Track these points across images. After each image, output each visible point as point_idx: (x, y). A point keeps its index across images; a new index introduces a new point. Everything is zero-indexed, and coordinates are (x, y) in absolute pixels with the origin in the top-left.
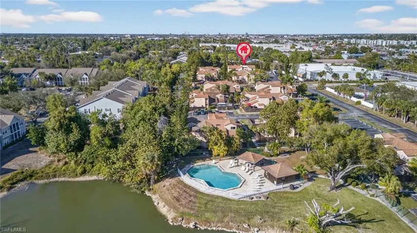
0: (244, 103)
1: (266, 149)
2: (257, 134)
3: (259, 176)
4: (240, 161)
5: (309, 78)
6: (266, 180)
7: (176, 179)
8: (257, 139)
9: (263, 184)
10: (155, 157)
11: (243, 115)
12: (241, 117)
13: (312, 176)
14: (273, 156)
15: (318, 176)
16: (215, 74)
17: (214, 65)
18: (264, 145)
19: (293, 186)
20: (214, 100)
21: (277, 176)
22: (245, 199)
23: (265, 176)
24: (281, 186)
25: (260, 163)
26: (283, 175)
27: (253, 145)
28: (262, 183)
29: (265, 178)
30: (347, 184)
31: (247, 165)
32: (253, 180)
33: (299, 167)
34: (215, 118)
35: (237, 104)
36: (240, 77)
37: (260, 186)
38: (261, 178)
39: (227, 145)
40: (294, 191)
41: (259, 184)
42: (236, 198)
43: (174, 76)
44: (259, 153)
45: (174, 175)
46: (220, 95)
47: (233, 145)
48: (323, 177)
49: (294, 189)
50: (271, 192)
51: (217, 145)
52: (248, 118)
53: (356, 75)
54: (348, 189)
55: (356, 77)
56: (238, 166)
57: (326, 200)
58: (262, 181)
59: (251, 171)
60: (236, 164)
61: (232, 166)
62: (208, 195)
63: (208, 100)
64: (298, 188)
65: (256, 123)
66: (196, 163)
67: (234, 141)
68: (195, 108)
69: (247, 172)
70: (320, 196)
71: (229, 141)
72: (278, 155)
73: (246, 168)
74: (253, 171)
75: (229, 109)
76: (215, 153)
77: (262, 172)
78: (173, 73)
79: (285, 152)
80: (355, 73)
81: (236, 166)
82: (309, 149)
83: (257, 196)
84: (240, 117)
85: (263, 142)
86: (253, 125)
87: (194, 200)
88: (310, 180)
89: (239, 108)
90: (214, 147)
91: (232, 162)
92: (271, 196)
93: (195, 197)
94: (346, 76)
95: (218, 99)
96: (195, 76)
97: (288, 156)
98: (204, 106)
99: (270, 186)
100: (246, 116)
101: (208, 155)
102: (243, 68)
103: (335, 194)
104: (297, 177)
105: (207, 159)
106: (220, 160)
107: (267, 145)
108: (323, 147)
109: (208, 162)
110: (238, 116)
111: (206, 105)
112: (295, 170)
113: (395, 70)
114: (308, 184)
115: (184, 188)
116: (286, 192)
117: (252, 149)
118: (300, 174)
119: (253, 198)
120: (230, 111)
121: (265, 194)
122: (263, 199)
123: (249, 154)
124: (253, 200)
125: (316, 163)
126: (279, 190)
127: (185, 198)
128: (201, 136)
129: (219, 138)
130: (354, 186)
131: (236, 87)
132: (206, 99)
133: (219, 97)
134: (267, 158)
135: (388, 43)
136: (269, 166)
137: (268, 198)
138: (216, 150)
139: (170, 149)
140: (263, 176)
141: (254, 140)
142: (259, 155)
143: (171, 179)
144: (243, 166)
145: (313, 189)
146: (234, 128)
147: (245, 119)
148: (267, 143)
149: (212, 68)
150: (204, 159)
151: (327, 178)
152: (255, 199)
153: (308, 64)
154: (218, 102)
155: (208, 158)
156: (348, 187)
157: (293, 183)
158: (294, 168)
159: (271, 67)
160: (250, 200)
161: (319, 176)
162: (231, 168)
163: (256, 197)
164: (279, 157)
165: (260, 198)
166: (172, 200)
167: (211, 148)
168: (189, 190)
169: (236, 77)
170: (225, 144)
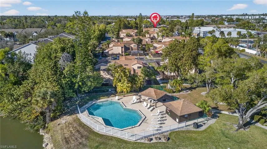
0: (152, 51)
1: (169, 86)
2: (161, 73)
3: (160, 112)
4: (143, 97)
5: (202, 36)
6: (168, 117)
7: (74, 116)
8: (161, 78)
9: (165, 122)
10: (48, 93)
11: (151, 60)
12: (150, 61)
13: (215, 113)
14: (175, 92)
15: (221, 112)
16: (133, 33)
17: (134, 28)
18: (167, 83)
19: (197, 124)
20: (129, 49)
21: (179, 114)
22: (142, 141)
23: (167, 113)
24: (183, 124)
25: (162, 99)
26: (186, 112)
27: (157, 83)
28: (163, 120)
29: (166, 115)
30: (253, 121)
31: (149, 101)
32: (154, 117)
33: (202, 104)
34: (124, 59)
35: (147, 52)
36: (152, 35)
37: (161, 124)
38: (162, 115)
39: (131, 82)
40: (198, 130)
41: (160, 122)
42: (133, 139)
43: (101, 33)
44: (162, 90)
45: (73, 112)
46: (134, 44)
47: (137, 82)
48: (227, 113)
49: (198, 128)
50: (173, 132)
51: (121, 81)
52: (154, 62)
53: (237, 33)
54: (257, 127)
55: (237, 35)
56: (140, 102)
57: (235, 141)
58: (163, 119)
59: (152, 108)
60: (139, 100)
61: (135, 102)
62: (102, 136)
63: (123, 49)
64: (201, 126)
65: (161, 64)
66: (100, 99)
67: (138, 78)
68: (113, 54)
69: (149, 108)
70: (228, 136)
71: (132, 79)
72: (180, 91)
73: (147, 105)
74: (154, 107)
75: (140, 55)
76: (119, 89)
77: (164, 108)
78: (100, 31)
79: (186, 89)
80: (236, 32)
81: (139, 102)
82: (210, 85)
83: (156, 136)
84: (148, 61)
85: (166, 80)
86: (159, 66)
87: (85, 142)
88: (214, 116)
89: (148, 55)
90: (118, 84)
91: (135, 98)
92: (172, 137)
93: (87, 138)
94: (229, 34)
95: (132, 48)
96: (118, 34)
97: (189, 92)
98: (121, 53)
99: (172, 124)
100: (153, 60)
101: (113, 92)
102: (154, 30)
103: (244, 134)
104: (201, 114)
105: (112, 95)
106: (124, 96)
107: (170, 82)
108: (230, 81)
109: (112, 98)
110: (147, 60)
111: (122, 52)
112: (199, 106)
113: (263, 31)
114: (212, 121)
115: (78, 128)
116: (189, 132)
117: (155, 86)
118: (204, 111)
119: (152, 139)
120: (141, 57)
121: (165, 134)
122: (163, 140)
123: (151, 91)
124: (152, 142)
125: (223, 100)
126: (181, 129)
127: (76, 139)
128: (108, 74)
129: (123, 75)
130: (263, 124)
131: (147, 41)
132: (122, 48)
133: (133, 47)
134: (170, 94)
135: (253, 18)
136: (171, 103)
137: (169, 139)
138: (120, 87)
139: (71, 85)
140: (165, 112)
141: (158, 79)
142: (162, 91)
143: (69, 117)
144: (145, 102)
145: (219, 128)
146: (140, 67)
147: (152, 62)
148: (170, 80)
149: (132, 30)
150: (109, 95)
151: (231, 114)
152: (154, 141)
153: (201, 27)
154: (132, 50)
155: (114, 94)
156: (256, 124)
157: (196, 121)
158: (197, 104)
159: (174, 30)
160: (149, 142)
161: (223, 112)
162: (133, 104)
163: (156, 138)
164: (181, 93)
165: (160, 139)
166: (61, 142)
167: (115, 85)
168: (82, 130)
169: (148, 35)
170: (128, 81)
